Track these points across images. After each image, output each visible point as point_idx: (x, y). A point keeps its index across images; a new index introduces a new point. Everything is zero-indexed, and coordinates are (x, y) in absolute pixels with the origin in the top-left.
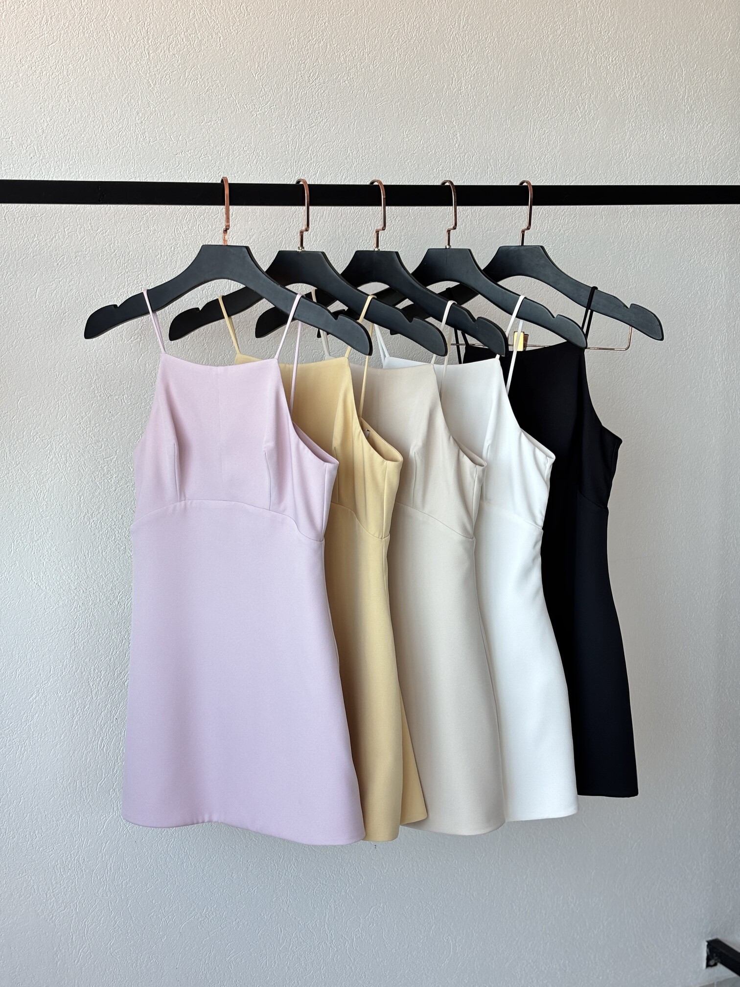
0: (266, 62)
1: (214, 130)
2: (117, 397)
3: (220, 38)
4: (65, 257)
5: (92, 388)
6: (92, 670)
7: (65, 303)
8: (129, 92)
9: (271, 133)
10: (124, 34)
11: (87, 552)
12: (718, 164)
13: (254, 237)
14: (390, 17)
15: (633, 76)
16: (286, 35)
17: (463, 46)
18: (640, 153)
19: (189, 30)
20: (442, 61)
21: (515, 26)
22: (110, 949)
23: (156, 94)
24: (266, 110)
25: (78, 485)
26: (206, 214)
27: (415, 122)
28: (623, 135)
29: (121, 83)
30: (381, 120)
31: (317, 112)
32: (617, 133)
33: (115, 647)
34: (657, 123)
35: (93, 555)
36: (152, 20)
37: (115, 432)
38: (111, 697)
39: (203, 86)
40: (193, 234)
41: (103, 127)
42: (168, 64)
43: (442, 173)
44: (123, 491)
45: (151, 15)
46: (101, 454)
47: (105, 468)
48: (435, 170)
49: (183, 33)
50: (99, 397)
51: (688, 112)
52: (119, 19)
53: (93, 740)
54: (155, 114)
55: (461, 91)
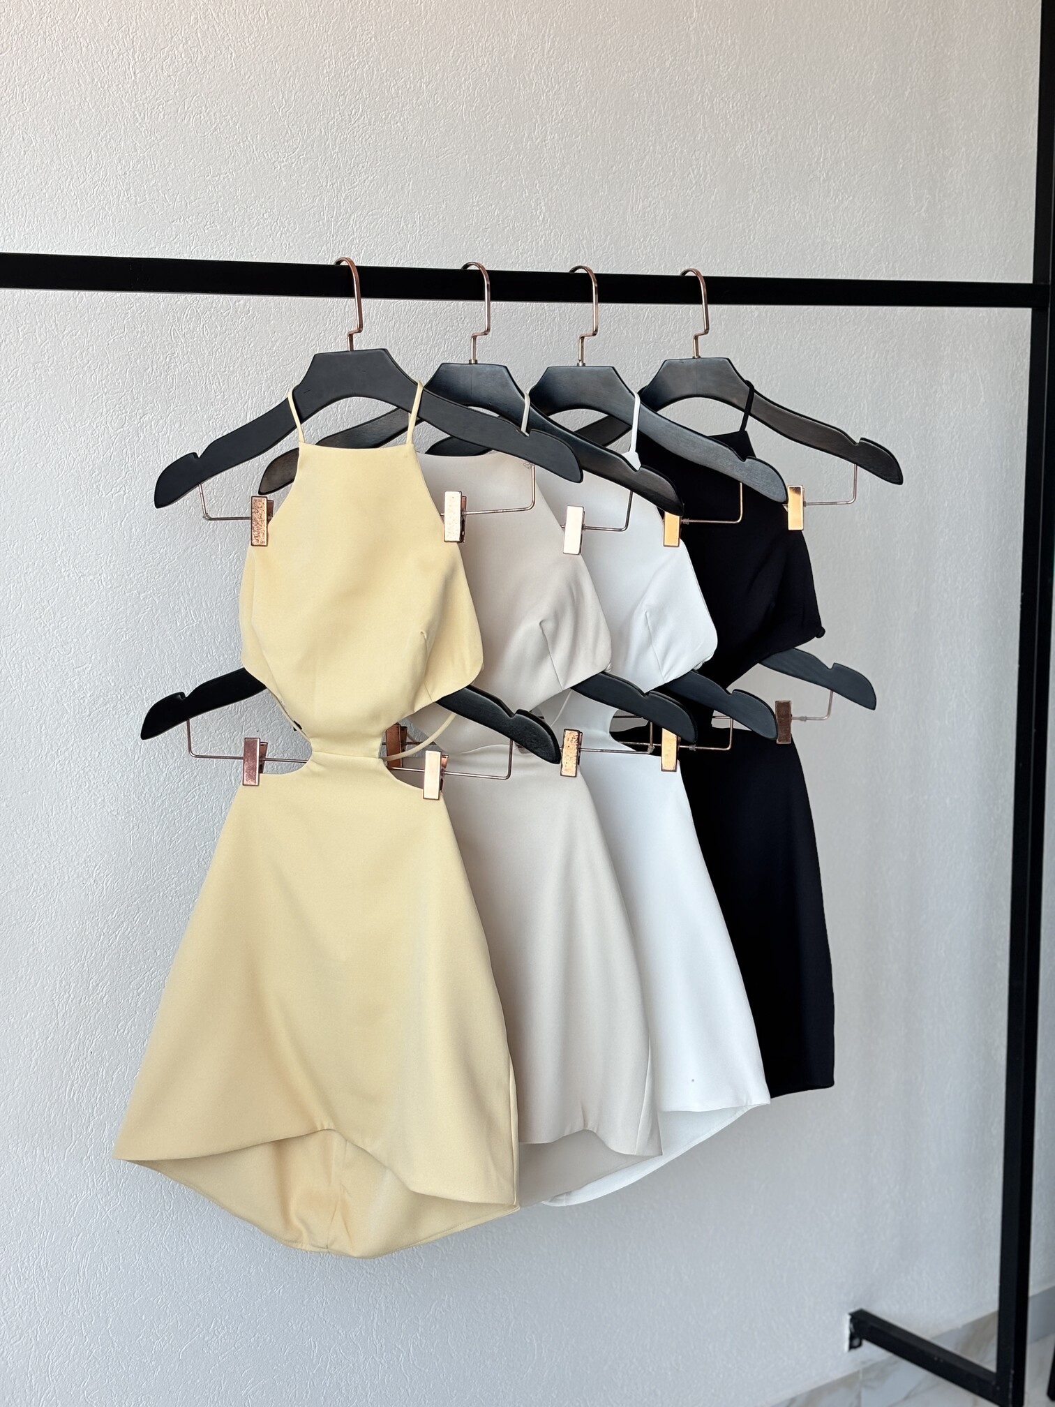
0: (294, 92)
1: (224, 187)
2: (92, 578)
3: (231, 54)
4: (20, 371)
5: (57, 565)
6: (58, 982)
7: (18, 439)
8: (107, 129)
9: (300, 194)
10: (101, 43)
11: (51, 807)
12: (859, 254)
13: (278, 344)
14: (455, 34)
15: (758, 129)
16: (320, 54)
17: (548, 79)
18: (766, 236)
19: (189, 43)
20: (521, 98)
21: (613, 54)
22: (84, 1392)
23: (144, 132)
24: (293, 160)
25: (37, 708)
26: (213, 310)
27: (488, 184)
28: (747, 209)
29: (97, 116)
30: (444, 179)
31: (361, 166)
32: (739, 208)
33: (90, 947)
34: (786, 194)
35: (58, 811)
36: (139, 24)
37: (90, 630)
38: (84, 1021)
39: (209, 123)
40: (195, 339)
41: (72, 179)
42: (161, 90)
43: (522, 256)
44: (101, 715)
45: (138, 17)
46: (70, 662)
47: (75, 682)
48: (513, 253)
49: (181, 45)
50: (66, 578)
51: (824, 180)
52: (94, 21)
53: (59, 1086)
54: (144, 162)
55: (547, 142)
